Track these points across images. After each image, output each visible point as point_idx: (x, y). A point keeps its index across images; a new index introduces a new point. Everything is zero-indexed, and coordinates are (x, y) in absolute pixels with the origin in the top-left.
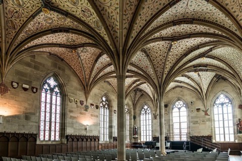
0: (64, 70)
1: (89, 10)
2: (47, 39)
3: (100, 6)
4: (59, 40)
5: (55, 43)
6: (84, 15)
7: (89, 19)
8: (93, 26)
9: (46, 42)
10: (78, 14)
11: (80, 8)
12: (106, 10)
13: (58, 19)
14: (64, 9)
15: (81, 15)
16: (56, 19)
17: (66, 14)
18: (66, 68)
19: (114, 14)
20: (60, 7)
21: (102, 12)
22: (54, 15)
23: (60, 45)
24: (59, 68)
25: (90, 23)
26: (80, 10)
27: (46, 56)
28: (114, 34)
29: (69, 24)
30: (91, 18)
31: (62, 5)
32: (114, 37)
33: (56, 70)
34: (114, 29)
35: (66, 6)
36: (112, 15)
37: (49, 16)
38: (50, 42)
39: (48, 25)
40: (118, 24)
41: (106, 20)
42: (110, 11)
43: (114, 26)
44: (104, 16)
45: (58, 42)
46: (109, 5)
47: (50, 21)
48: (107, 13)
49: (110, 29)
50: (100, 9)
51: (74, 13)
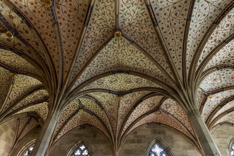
0: (164, 133)
1: (139, 79)
2: (136, 114)
3: (141, 71)
4: (144, 110)
5: (143, 114)
6: (139, 83)
7: (143, 83)
8: (148, 86)
9: (137, 117)
10: (136, 86)
11: (134, 82)
12: (146, 70)
13: (132, 97)
14: (129, 89)
15: (138, 85)
16: (131, 98)
17: (131, 91)
18: (166, 129)
19: (151, 67)
20: (126, 90)
21: (145, 73)
22: (128, 97)
23: (147, 114)
24: (159, 133)
25: (146, 86)
26: (135, 83)
27: (145, 128)
28: (162, 79)
29: (139, 95)
30: (143, 82)
31: (126, 88)
32: (164, 81)
33: (157, 136)
34: (160, 76)
35: (128, 87)
36: (151, 69)
37: (126, 99)
38: (140, 115)
39: (130, 105)
40: (159, 70)
41: (150, 75)
42: (147, 68)
43: (158, 74)
44: (148, 74)
45: (145, 112)
46: (144, 65)
47: (129, 102)
48: (147, 71)
49: (157, 78)
50: (142, 72)
51: (135, 87)
